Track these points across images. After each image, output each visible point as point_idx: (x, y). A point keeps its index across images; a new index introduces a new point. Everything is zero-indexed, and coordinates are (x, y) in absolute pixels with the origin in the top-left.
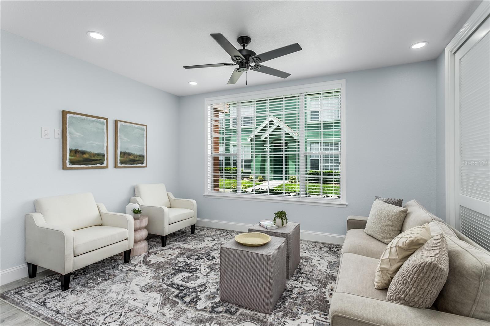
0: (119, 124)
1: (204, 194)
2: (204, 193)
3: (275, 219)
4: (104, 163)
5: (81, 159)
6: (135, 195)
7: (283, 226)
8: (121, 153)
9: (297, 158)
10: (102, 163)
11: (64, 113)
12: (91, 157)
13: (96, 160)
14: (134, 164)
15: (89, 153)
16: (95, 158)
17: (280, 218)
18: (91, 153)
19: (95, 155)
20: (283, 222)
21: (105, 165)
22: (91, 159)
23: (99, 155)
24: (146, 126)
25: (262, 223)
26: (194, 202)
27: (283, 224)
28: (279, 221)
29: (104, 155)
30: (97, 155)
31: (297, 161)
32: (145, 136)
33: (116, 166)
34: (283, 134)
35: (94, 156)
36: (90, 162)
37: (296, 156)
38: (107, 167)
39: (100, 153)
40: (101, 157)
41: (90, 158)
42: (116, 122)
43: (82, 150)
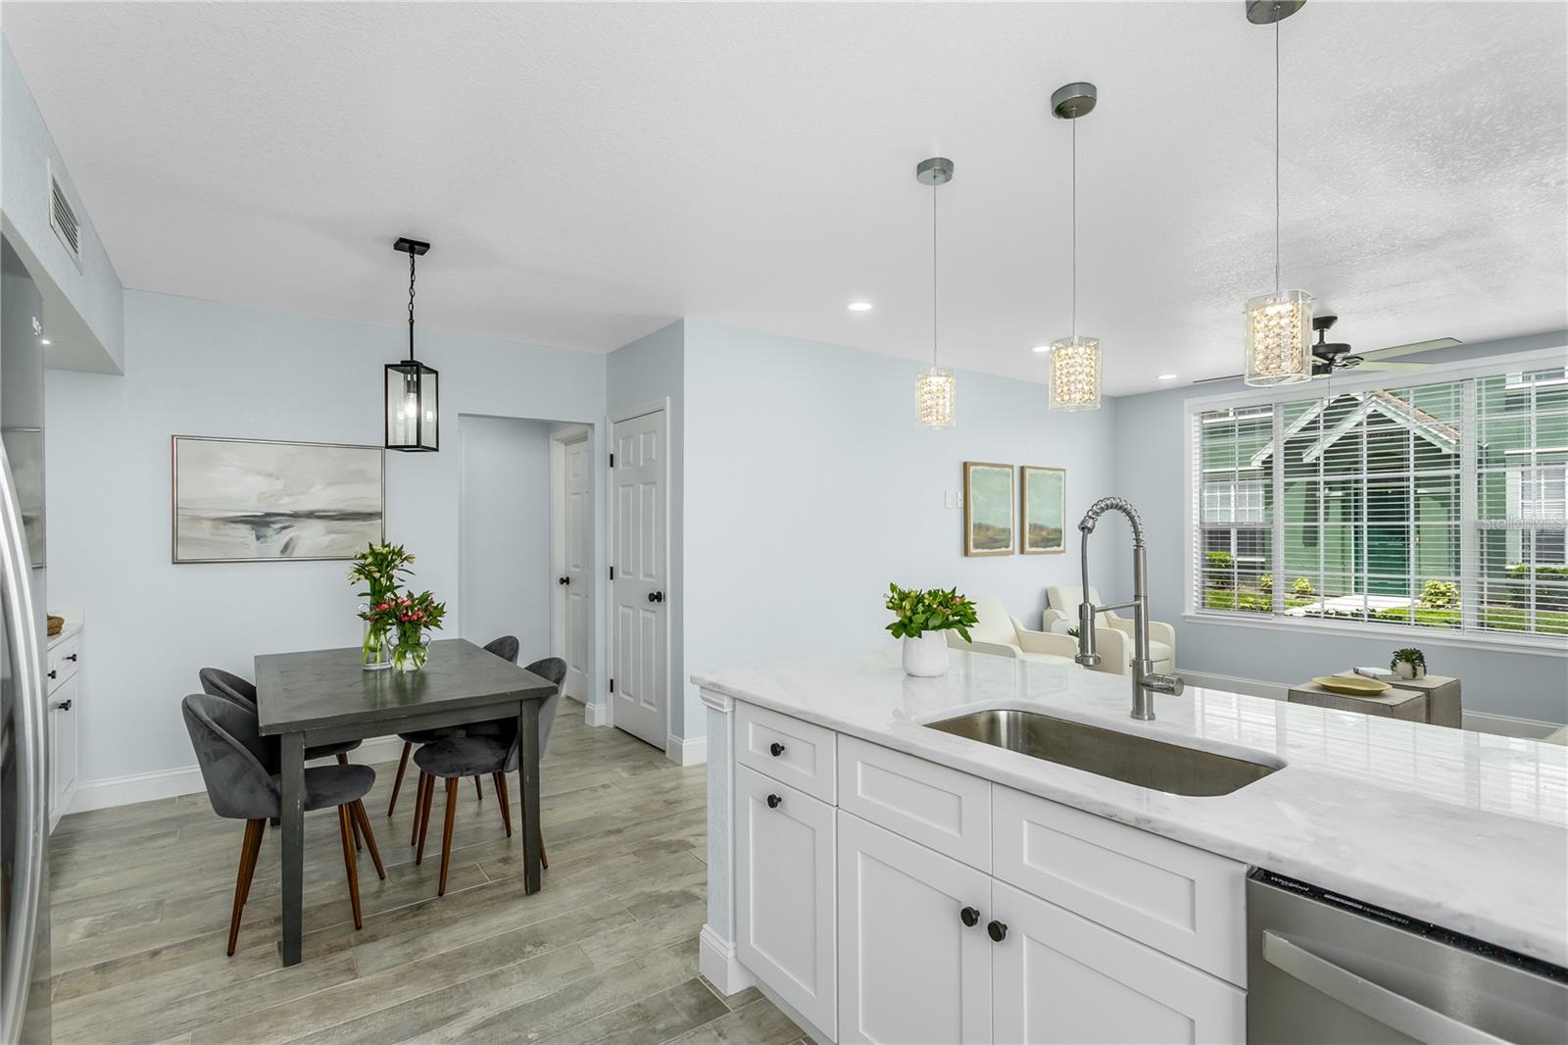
0: (1028, 472)
1: (1183, 614)
2: (1184, 611)
3: (1394, 664)
4: (1010, 545)
5: (986, 538)
6: (1048, 605)
7: (1417, 677)
8: (1030, 526)
9: (1453, 501)
10: (1006, 546)
11: (965, 465)
13: (1001, 540)
14: (1048, 546)
16: (1000, 537)
17: (1407, 661)
18: (997, 528)
19: (998, 531)
20: (1414, 668)
23: (1002, 530)
24: (1064, 470)
25: (1362, 669)
26: (1170, 628)
27: (1415, 674)
28: (1404, 667)
29: (1005, 532)
31: (1453, 508)
32: (1063, 490)
33: (1022, 551)
34: (1408, 479)
35: (998, 534)
36: (995, 544)
37: (1449, 498)
38: (1010, 553)
39: (1003, 526)
42: (1022, 469)
43: (987, 524)
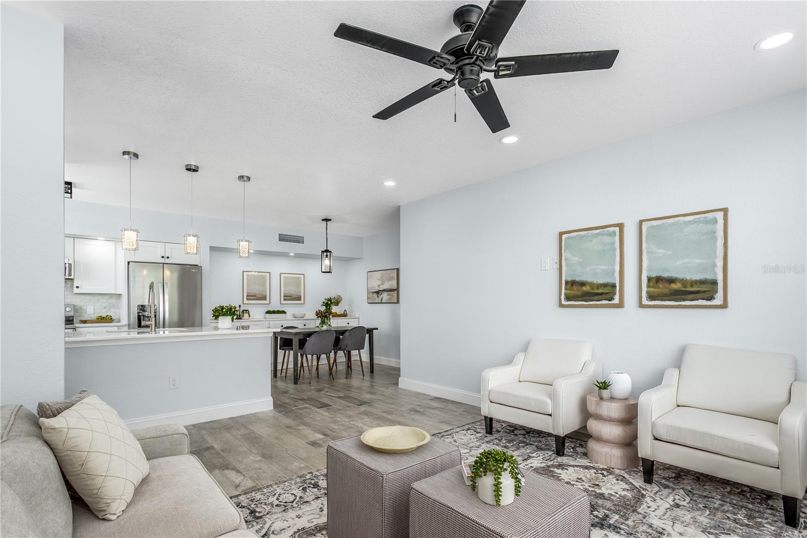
4: (615, 298)
5: (579, 293)
8: (649, 279)
10: (611, 299)
11: (560, 235)
12: (593, 289)
13: (601, 294)
14: (684, 300)
15: (591, 284)
16: (600, 291)
18: (594, 283)
19: (599, 286)
21: (616, 300)
22: (593, 293)
23: (605, 285)
24: (724, 210)
29: (614, 286)
30: (602, 287)
33: (640, 304)
35: (598, 288)
36: (592, 298)
38: (621, 305)
39: (608, 282)
40: (610, 288)
41: (592, 291)
43: (580, 281)
